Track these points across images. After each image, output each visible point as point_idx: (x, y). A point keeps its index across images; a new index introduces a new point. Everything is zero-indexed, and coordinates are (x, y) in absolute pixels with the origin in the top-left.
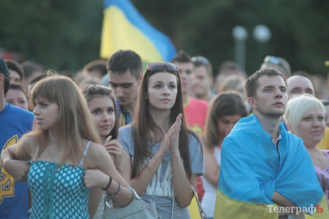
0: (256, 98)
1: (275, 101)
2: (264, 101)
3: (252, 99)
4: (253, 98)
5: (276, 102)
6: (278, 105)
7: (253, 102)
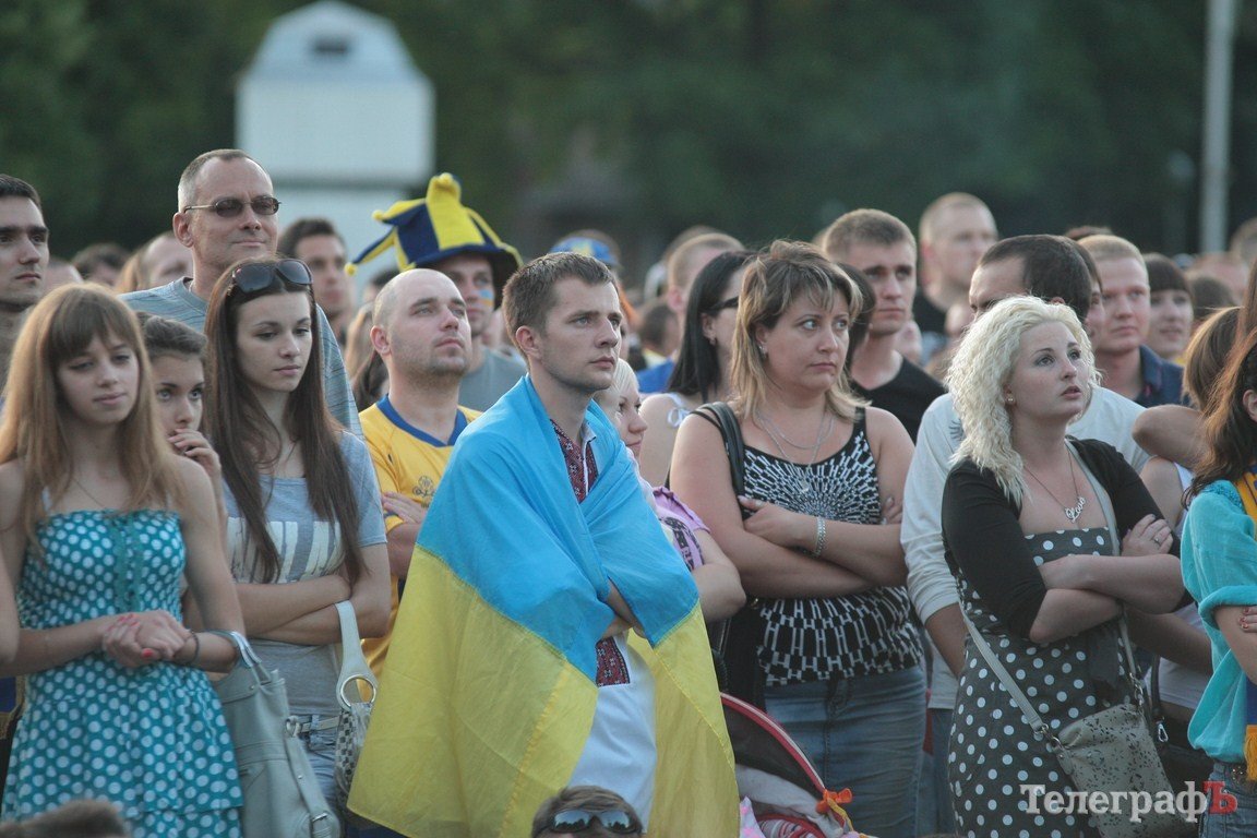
0: (544, 335)
1: (596, 354)
2: (568, 347)
3: (528, 332)
4: (532, 330)
5: (600, 357)
6: (604, 364)
7: (531, 339)
